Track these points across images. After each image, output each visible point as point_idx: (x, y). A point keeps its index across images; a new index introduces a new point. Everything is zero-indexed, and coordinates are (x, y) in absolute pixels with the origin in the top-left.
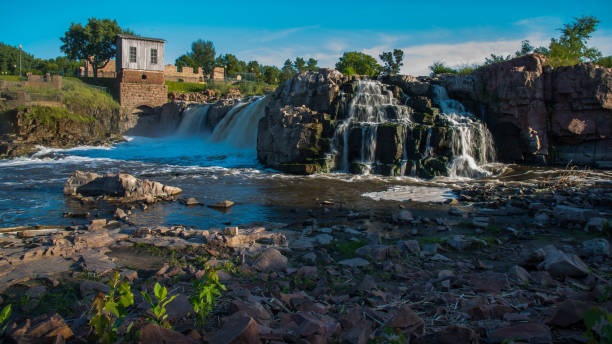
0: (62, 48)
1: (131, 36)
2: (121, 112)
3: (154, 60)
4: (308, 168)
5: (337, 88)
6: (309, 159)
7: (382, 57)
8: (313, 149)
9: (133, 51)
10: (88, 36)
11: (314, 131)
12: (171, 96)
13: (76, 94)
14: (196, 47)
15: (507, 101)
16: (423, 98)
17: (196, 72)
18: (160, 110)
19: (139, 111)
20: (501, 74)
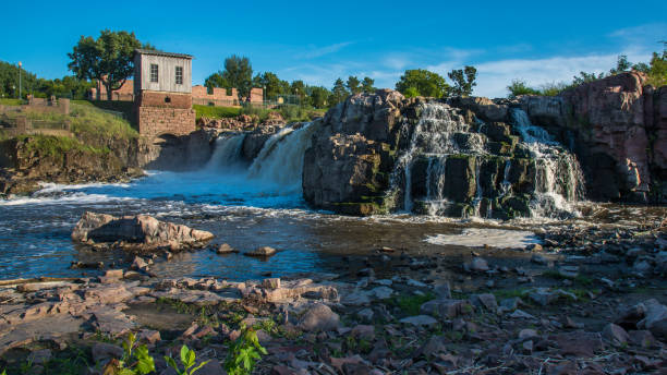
0: (69, 66)
1: (153, 52)
2: (140, 142)
3: (179, 80)
4: (364, 208)
5: (397, 113)
6: (364, 198)
7: (451, 76)
8: (369, 185)
9: (155, 69)
10: (100, 51)
11: (371, 164)
12: (199, 122)
13: (87, 121)
14: (229, 64)
15: (600, 128)
16: (500, 124)
17: (229, 93)
19: (161, 140)
20: (593, 95)
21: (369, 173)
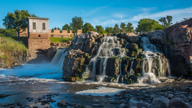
0: (4, 24)
2: (27, 52)
3: (44, 28)
4: (73, 79)
5: (93, 41)
6: (76, 75)
7: (160, 20)
8: (79, 70)
9: (34, 24)
10: (14, 18)
12: (52, 44)
13: (7, 45)
14: (74, 20)
17: (69, 32)
18: (47, 51)
19: (38, 51)
21: (79, 65)
